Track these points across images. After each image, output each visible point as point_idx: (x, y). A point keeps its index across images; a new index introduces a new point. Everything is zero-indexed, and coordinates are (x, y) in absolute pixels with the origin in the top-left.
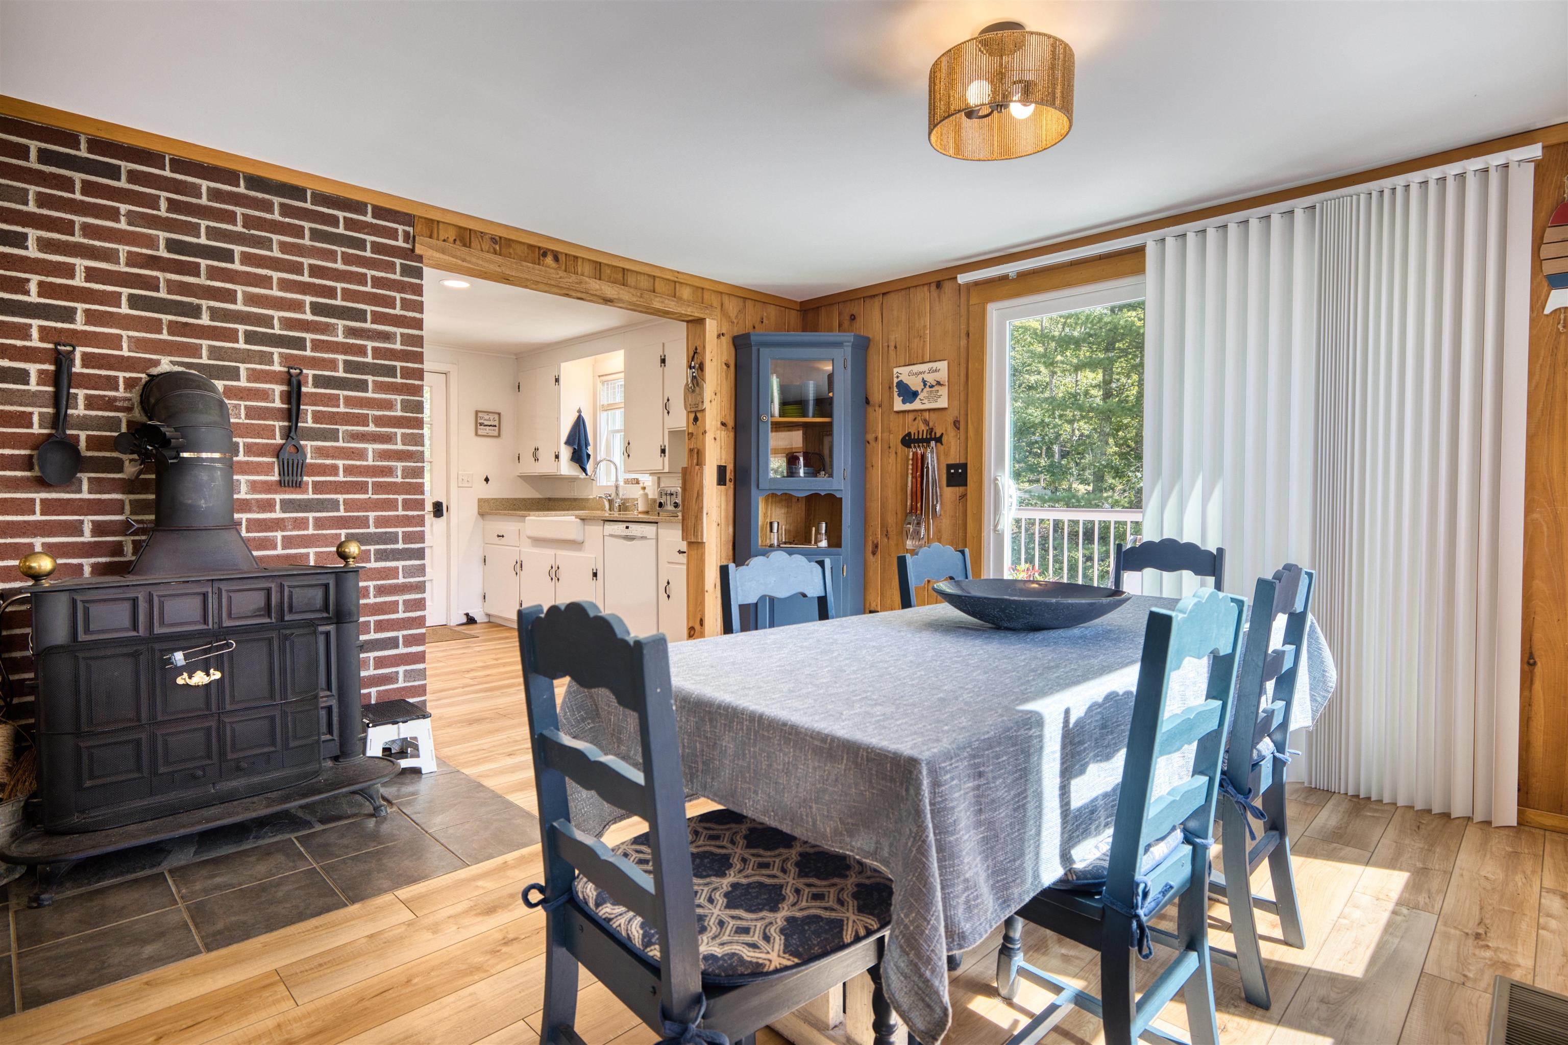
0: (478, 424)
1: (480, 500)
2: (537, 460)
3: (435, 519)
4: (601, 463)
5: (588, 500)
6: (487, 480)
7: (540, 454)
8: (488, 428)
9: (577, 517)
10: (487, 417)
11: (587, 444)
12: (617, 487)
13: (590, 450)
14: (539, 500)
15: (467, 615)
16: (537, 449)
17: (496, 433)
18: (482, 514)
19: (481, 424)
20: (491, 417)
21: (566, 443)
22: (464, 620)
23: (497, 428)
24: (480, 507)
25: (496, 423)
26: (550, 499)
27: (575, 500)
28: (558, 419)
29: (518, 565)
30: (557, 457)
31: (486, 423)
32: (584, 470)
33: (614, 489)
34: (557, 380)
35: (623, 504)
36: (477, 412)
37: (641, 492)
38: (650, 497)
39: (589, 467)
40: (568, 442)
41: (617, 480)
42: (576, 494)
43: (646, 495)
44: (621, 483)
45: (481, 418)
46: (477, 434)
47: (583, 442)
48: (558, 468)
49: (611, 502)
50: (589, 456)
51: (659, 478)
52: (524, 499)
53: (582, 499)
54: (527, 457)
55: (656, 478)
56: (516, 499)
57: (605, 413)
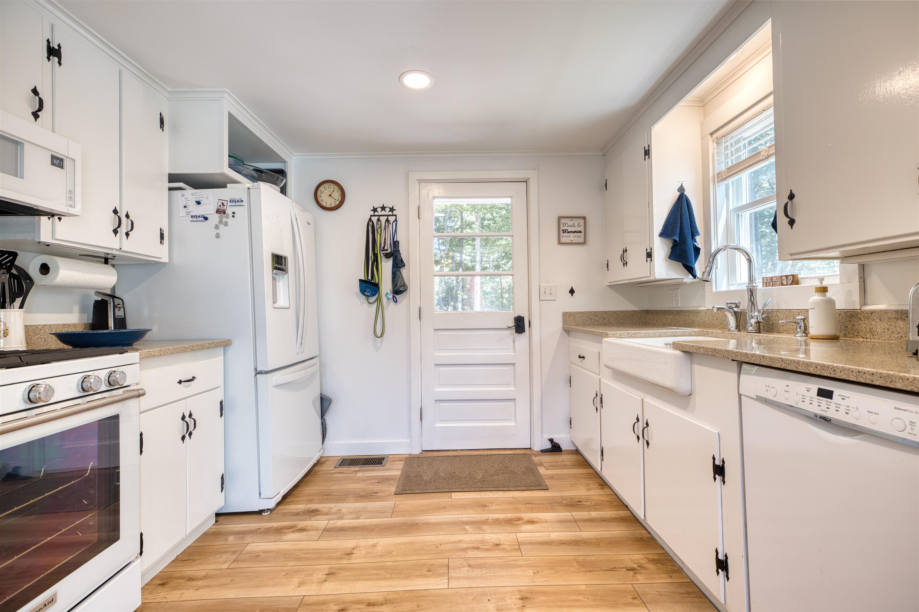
0: (561, 231)
1: (565, 314)
2: (625, 264)
3: (516, 335)
4: (719, 256)
5: (697, 312)
6: (572, 292)
7: (629, 257)
8: (572, 234)
9: (676, 346)
10: (570, 223)
11: (694, 232)
12: (752, 292)
13: (699, 241)
14: (633, 314)
15: (551, 440)
16: (625, 251)
17: (581, 240)
18: (567, 331)
19: (564, 231)
20: (576, 222)
21: (661, 235)
22: (549, 446)
23: (582, 235)
24: (565, 322)
25: (581, 229)
26: (647, 312)
27: (679, 312)
28: (650, 204)
29: (598, 398)
30: (649, 255)
31: (570, 229)
32: (691, 270)
33: (746, 296)
34: (647, 153)
35: (767, 319)
36: (560, 218)
37: (817, 297)
38: (840, 305)
39: (699, 266)
40: (665, 233)
41: (751, 279)
42: (680, 305)
43: (831, 303)
44: (759, 284)
45: (564, 225)
46: (560, 243)
47: (687, 231)
48: (651, 270)
49: (739, 317)
50: (697, 251)
51: (863, 268)
52: (615, 312)
53: (689, 312)
54: (616, 263)
55: (853, 268)
56: (605, 313)
57: (723, 185)
